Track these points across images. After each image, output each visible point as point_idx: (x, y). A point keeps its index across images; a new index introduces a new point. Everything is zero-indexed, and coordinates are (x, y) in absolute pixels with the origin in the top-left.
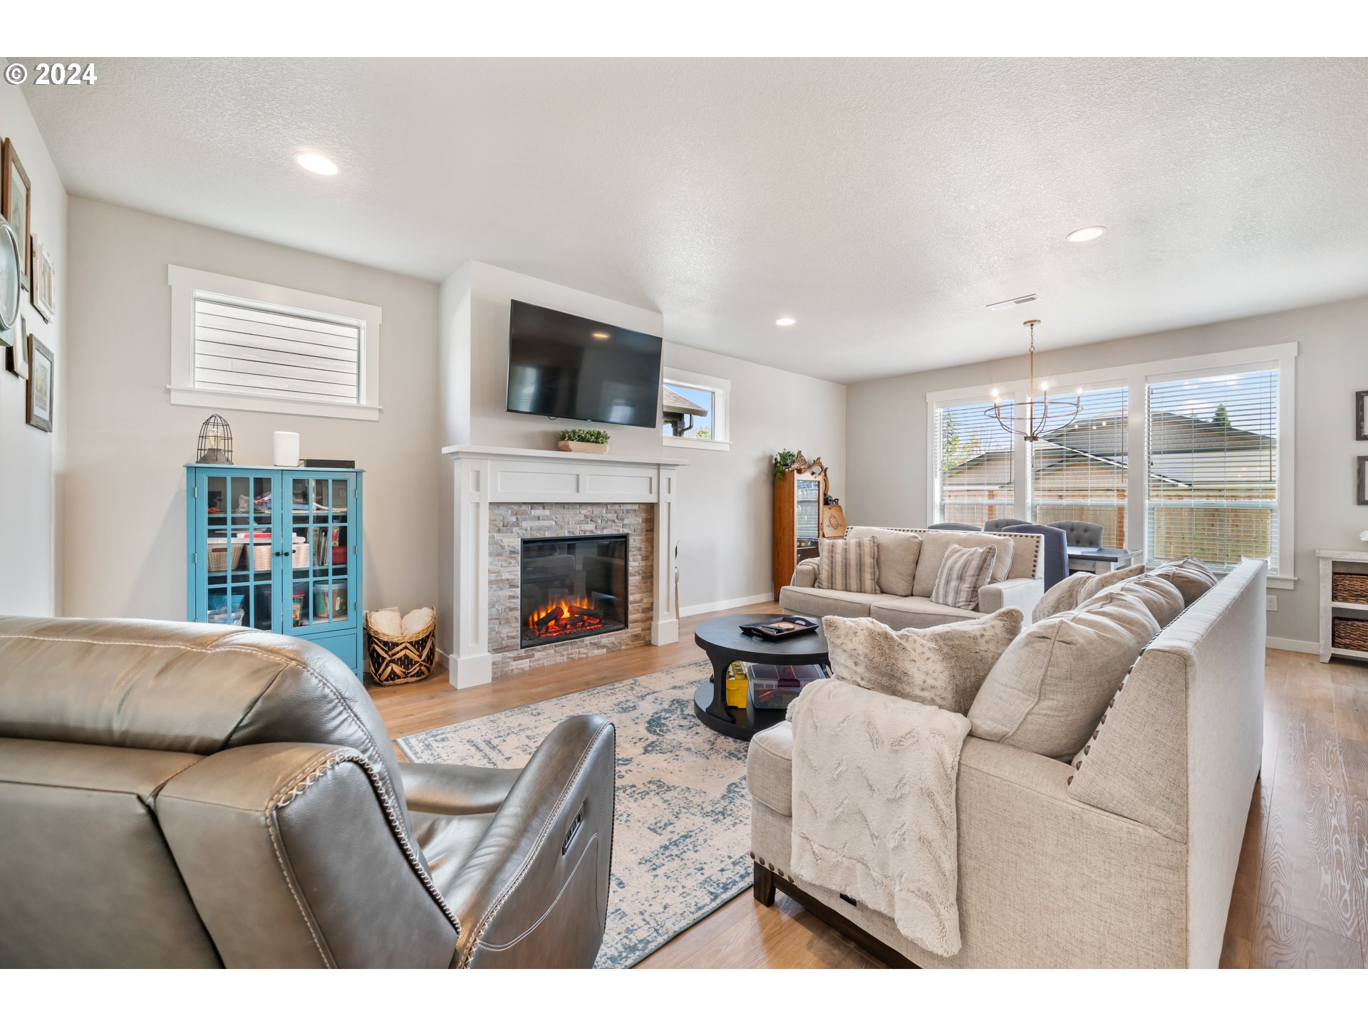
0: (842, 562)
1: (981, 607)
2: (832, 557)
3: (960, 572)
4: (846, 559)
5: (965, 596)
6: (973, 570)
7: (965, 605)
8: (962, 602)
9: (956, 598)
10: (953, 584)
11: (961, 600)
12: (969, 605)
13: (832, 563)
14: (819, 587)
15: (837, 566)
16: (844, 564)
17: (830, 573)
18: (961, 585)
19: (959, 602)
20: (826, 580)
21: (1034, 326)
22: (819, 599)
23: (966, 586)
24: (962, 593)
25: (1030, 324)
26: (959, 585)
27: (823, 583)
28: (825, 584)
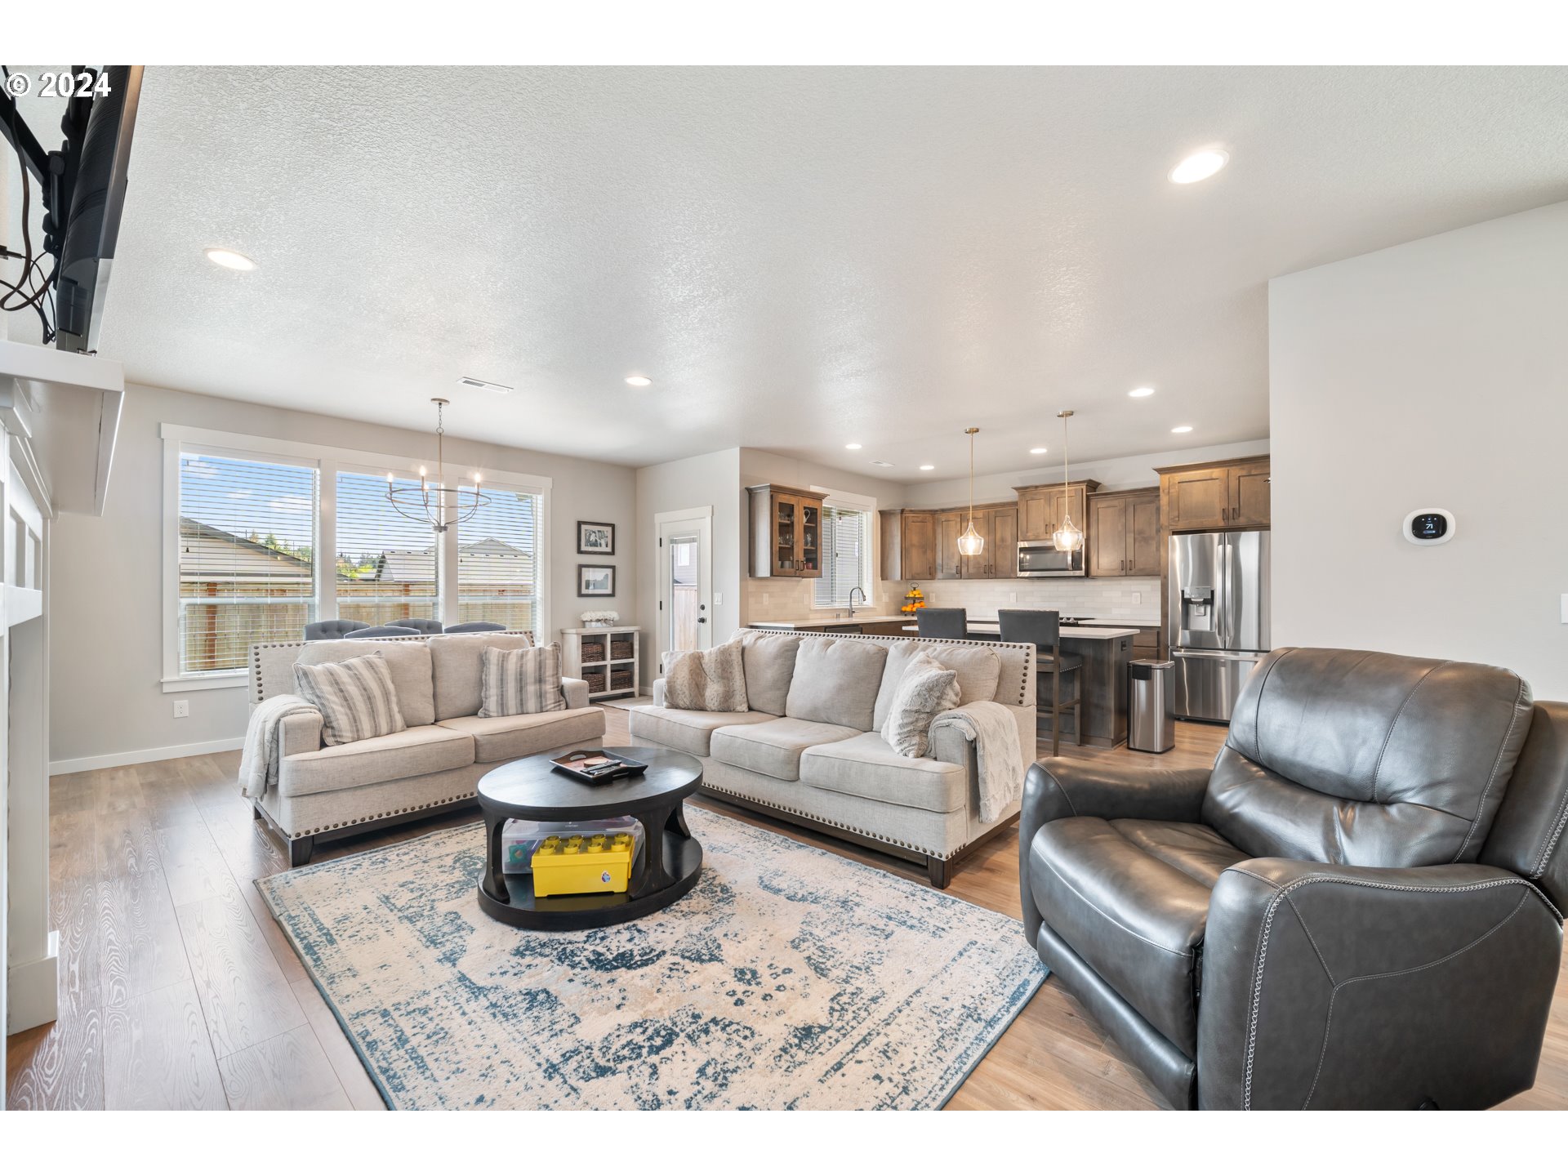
0: (362, 695)
1: (571, 704)
2: (341, 691)
3: (537, 674)
4: (365, 689)
5: (552, 697)
6: (551, 670)
7: (555, 707)
8: (550, 704)
9: (541, 703)
10: (531, 689)
11: (549, 702)
12: (560, 705)
13: (346, 700)
14: (339, 743)
15: (357, 703)
16: (366, 697)
17: (351, 716)
18: (543, 687)
19: (546, 706)
20: (348, 728)
21: (443, 406)
22: (393, 753)
23: (549, 688)
24: (548, 695)
25: (438, 402)
26: (540, 689)
27: (344, 734)
28: (347, 734)
